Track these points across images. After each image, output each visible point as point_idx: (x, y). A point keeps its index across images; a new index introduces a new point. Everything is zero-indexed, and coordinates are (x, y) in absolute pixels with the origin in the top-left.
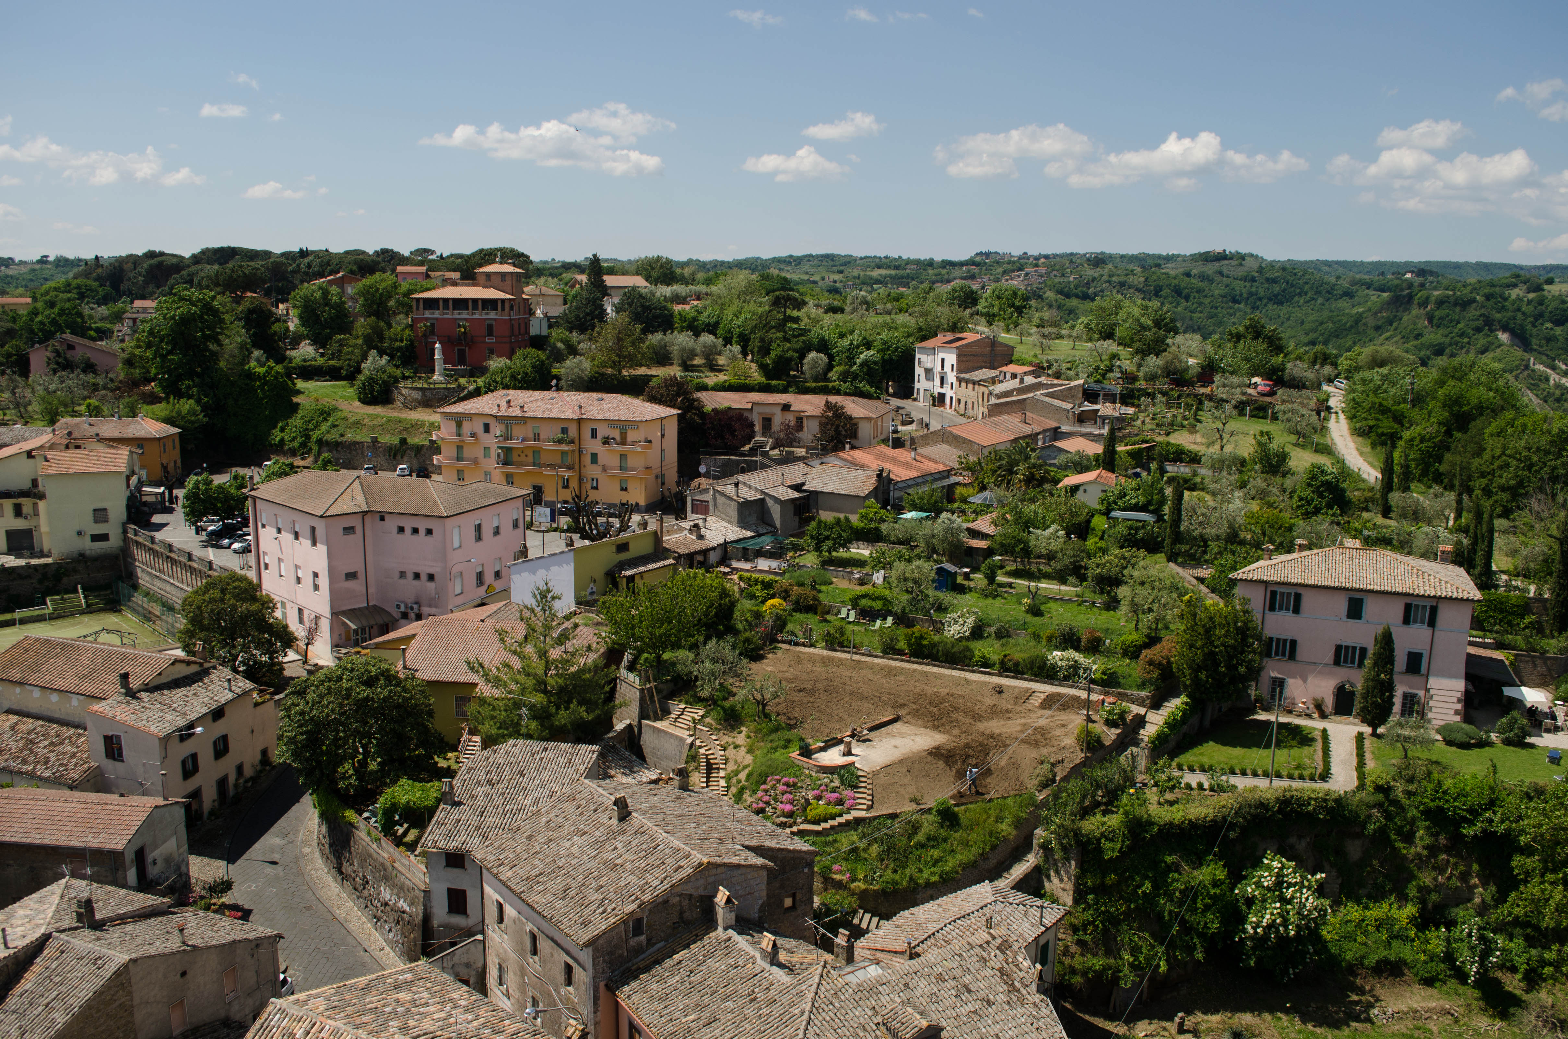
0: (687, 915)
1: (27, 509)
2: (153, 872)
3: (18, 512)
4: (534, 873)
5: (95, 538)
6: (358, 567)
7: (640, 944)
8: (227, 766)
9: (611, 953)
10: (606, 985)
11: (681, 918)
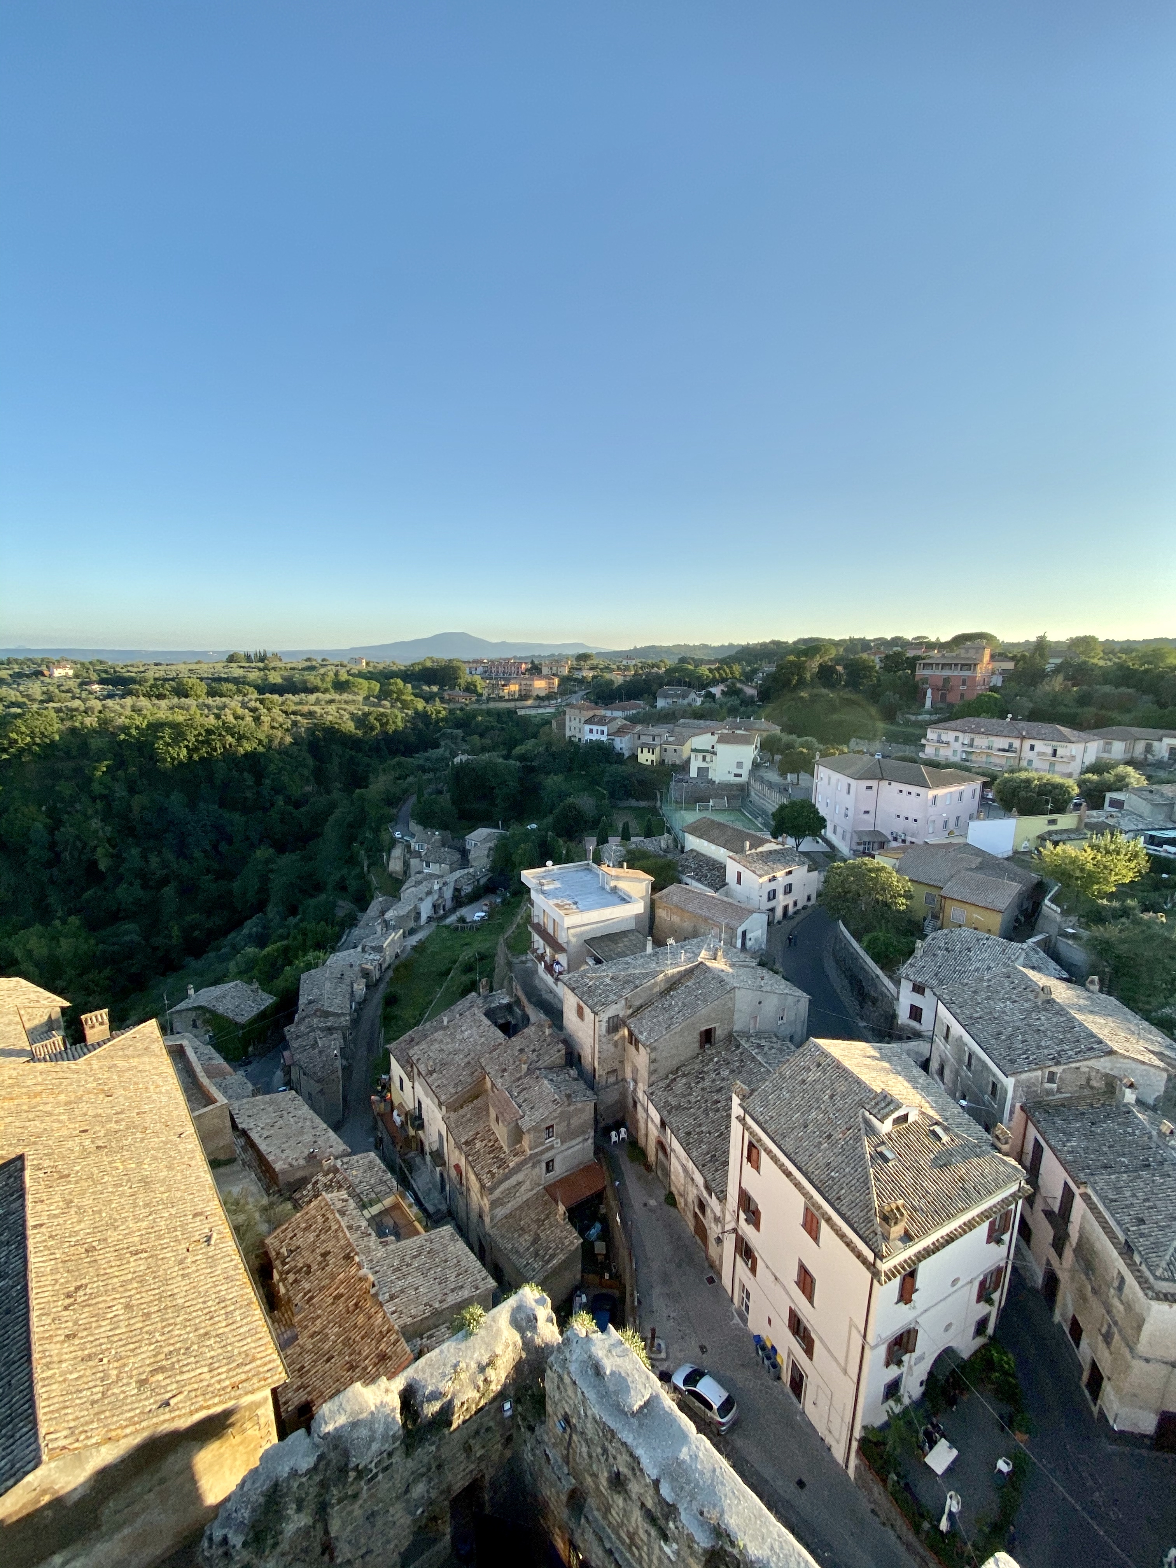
0: (1094, 1083)
1: (708, 759)
2: (749, 944)
3: (704, 759)
4: (975, 1015)
5: (736, 775)
6: (872, 809)
7: (1052, 1089)
8: (789, 900)
9: (1028, 1087)
10: (1021, 1107)
11: (1088, 1083)
